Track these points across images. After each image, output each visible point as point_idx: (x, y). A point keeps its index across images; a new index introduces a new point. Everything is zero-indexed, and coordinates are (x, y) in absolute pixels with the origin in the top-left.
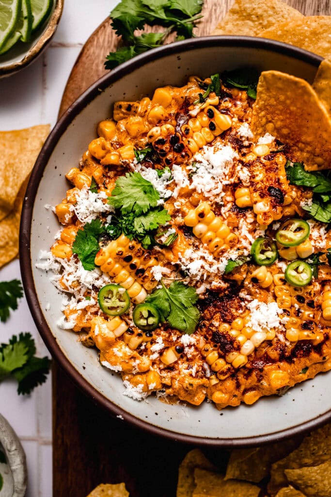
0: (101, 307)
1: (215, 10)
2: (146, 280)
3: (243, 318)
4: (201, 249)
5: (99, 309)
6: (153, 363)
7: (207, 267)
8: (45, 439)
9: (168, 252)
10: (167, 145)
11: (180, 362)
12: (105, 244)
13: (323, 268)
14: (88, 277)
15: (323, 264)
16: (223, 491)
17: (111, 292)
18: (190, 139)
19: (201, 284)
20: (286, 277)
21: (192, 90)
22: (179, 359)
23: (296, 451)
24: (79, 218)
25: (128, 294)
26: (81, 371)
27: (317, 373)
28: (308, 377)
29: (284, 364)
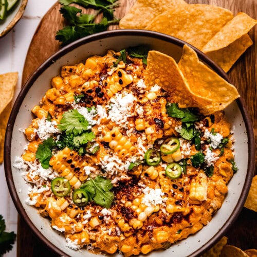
0: (53, 192)
2: (80, 175)
3: (140, 198)
4: (114, 156)
5: (52, 193)
6: (85, 227)
7: (117, 167)
9: (93, 157)
10: (94, 93)
11: (101, 226)
12: (56, 153)
13: (189, 168)
14: (45, 173)
15: (189, 165)
17: (59, 182)
18: (108, 89)
19: (114, 177)
20: (166, 173)
21: (110, 59)
22: (101, 225)
24: (40, 137)
25: (69, 183)
26: (40, 230)
27: (188, 234)
28: (182, 236)
29: (165, 227)
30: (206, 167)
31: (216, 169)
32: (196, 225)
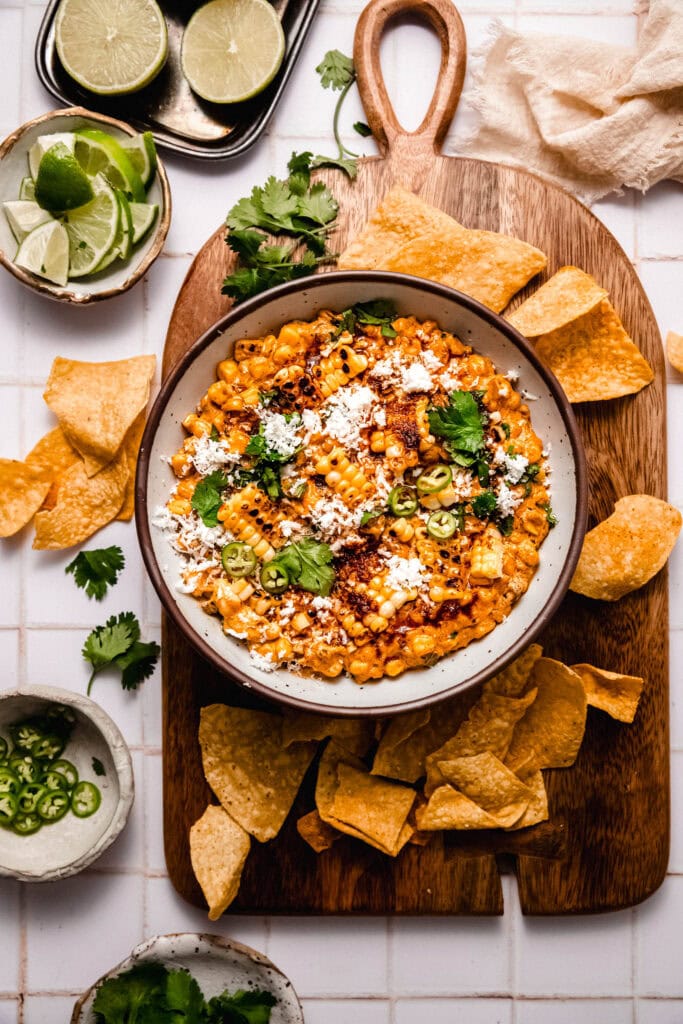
0: (225, 569)
1: (353, 216)
2: (274, 536)
3: (382, 577)
4: (334, 500)
5: (222, 570)
6: (284, 630)
7: (341, 520)
8: (151, 748)
9: (298, 505)
10: (295, 390)
11: (313, 629)
12: (228, 497)
13: (470, 520)
14: (209, 534)
15: (469, 514)
16: (371, 793)
17: (236, 551)
18: (323, 383)
19: (335, 540)
20: (428, 530)
21: (324, 327)
22: (313, 626)
23: (453, 739)
24: (199, 470)
25: (254, 553)
26: (204, 637)
27: (469, 640)
28: (458, 644)
29: (429, 628)
30: (500, 518)
31: (517, 521)
32: (483, 623)
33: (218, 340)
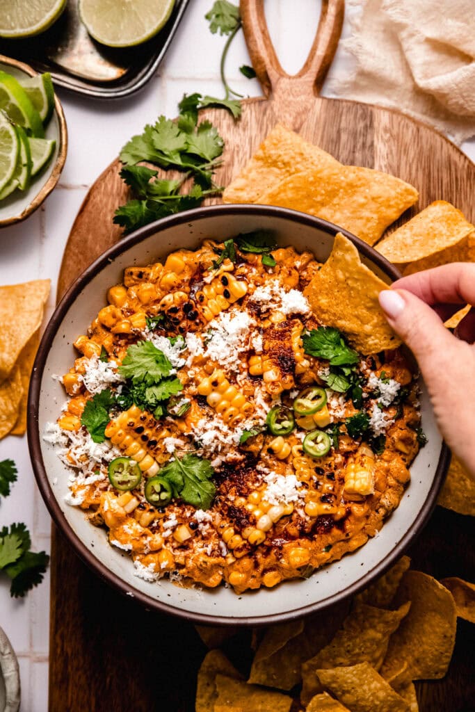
0: (111, 482)
1: (238, 152)
2: (158, 452)
3: (260, 492)
4: (215, 419)
5: (109, 484)
6: (166, 542)
8: (38, 655)
9: (180, 422)
10: (180, 314)
11: (194, 540)
12: (116, 415)
13: (344, 439)
14: (97, 450)
15: (343, 434)
16: (249, 701)
17: (121, 465)
18: (205, 307)
19: (216, 456)
20: (304, 448)
21: (207, 255)
22: (194, 538)
23: (328, 647)
24: (88, 388)
25: (139, 467)
26: (90, 547)
27: (343, 553)
28: (332, 557)
29: (303, 541)
30: (372, 438)
31: (389, 440)
32: (357, 537)
33: (108, 268)
